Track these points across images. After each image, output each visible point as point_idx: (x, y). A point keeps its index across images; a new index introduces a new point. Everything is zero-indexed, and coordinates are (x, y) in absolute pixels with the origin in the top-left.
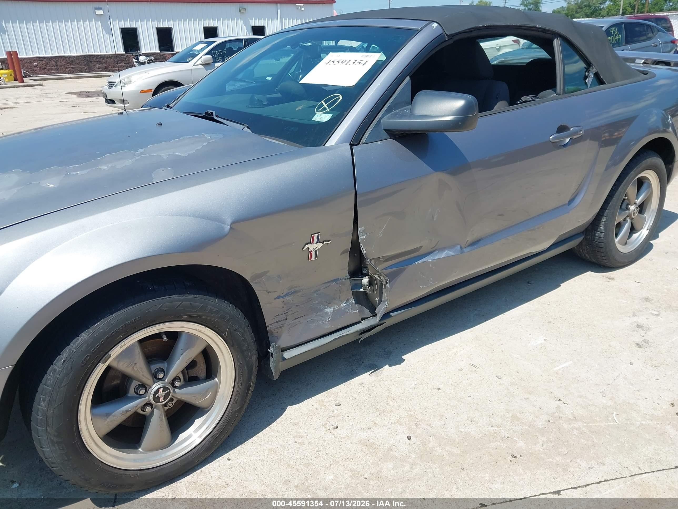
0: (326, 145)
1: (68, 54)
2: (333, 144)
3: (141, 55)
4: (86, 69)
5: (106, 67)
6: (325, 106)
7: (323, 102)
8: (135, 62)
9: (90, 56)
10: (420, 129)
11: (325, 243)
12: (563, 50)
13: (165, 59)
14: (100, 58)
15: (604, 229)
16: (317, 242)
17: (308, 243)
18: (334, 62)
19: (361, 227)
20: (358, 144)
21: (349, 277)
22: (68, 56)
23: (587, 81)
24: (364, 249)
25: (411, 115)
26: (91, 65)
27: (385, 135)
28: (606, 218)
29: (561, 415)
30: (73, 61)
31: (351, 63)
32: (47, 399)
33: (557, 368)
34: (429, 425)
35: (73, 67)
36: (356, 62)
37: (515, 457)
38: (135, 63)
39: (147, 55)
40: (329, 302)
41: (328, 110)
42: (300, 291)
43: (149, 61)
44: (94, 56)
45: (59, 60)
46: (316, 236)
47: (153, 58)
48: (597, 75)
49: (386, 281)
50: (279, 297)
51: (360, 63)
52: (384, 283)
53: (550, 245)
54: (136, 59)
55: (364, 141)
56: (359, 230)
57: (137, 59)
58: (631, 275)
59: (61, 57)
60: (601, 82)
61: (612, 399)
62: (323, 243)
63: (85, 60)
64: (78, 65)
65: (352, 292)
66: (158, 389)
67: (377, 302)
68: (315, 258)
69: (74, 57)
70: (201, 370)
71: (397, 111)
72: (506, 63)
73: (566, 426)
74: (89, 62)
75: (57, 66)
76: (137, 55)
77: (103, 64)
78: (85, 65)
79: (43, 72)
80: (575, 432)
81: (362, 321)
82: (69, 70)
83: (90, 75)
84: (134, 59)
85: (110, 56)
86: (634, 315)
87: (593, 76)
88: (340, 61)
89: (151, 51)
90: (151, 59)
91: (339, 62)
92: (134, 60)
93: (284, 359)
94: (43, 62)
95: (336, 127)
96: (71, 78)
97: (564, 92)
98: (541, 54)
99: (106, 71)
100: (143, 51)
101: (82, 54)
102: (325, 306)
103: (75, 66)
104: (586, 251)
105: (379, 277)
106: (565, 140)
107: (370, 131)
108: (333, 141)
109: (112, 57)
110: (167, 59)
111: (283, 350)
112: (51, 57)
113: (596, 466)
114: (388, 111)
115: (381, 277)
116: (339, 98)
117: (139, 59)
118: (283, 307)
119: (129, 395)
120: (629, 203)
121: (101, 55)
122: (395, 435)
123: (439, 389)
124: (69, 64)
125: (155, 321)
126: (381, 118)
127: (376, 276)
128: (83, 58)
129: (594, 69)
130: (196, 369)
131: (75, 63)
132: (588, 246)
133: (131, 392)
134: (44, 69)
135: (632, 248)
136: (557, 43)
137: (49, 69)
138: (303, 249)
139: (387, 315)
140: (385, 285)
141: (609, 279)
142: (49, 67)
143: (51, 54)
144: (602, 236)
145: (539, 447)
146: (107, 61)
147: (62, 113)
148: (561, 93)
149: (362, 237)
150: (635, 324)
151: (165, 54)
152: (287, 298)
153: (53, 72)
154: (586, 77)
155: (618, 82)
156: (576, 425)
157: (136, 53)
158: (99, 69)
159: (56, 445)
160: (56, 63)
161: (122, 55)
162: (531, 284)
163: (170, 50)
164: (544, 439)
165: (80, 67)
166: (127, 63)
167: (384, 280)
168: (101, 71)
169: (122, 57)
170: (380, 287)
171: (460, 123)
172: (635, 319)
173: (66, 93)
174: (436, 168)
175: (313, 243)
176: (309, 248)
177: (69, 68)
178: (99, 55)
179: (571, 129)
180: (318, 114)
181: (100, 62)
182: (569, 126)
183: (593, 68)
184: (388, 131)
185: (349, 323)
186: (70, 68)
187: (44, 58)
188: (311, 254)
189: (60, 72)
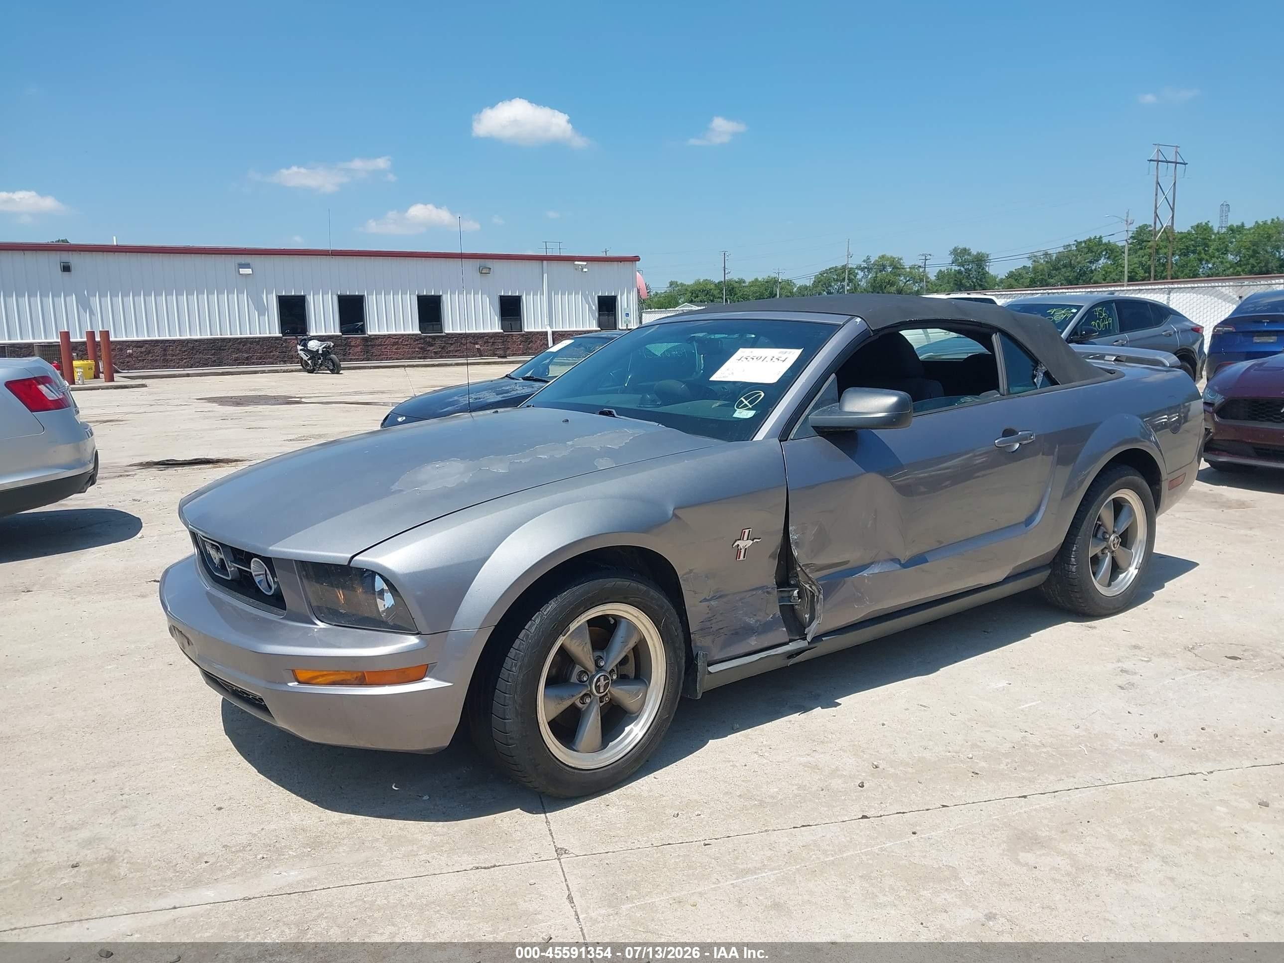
0: (754, 440)
1: (187, 336)
2: (761, 439)
3: (311, 339)
4: (215, 361)
5: (247, 358)
6: (746, 402)
7: (742, 399)
8: (301, 350)
9: (223, 340)
10: (852, 425)
11: (755, 540)
12: (1004, 344)
13: (350, 346)
14: (240, 343)
15: (1076, 561)
16: (748, 539)
17: (739, 540)
18: (747, 359)
19: (792, 526)
20: (786, 440)
21: (776, 586)
22: (186, 340)
23: (1035, 380)
24: (796, 551)
25: (841, 411)
26: (224, 354)
27: (813, 432)
28: (1076, 547)
29: (1027, 743)
30: (193, 347)
31: (768, 359)
32: (519, 664)
33: (1023, 707)
34: (878, 751)
35: (192, 358)
36: (774, 359)
37: (977, 774)
38: (299, 352)
39: (321, 339)
40: (755, 614)
41: (751, 406)
42: (726, 595)
43: (325, 349)
44: (230, 339)
45: (170, 346)
46: (747, 531)
47: (332, 344)
48: (1047, 374)
49: (819, 592)
50: (705, 600)
51: (778, 359)
52: (817, 593)
53: (1004, 577)
54: (302, 346)
55: (792, 437)
56: (790, 528)
57: (305, 345)
58: (1118, 624)
59: (174, 341)
60: (1054, 383)
61: (1086, 730)
62: (753, 540)
63: (213, 346)
64: (201, 354)
65: (780, 605)
66: (599, 677)
67: (808, 619)
68: (744, 558)
69: (196, 341)
70: (630, 669)
71: (825, 408)
72: (937, 359)
73: (1032, 751)
74: (220, 349)
75: (165, 355)
76: (305, 339)
77: (243, 352)
78: (212, 355)
79: (141, 364)
80: (1043, 755)
81: (790, 644)
82: (185, 363)
83: (221, 371)
84: (299, 345)
85: (257, 340)
86: (1119, 661)
87: (1042, 375)
88: (755, 358)
89: (326, 332)
90: (329, 346)
91: (753, 359)
92: (299, 347)
93: (710, 673)
94: (143, 349)
95: (762, 423)
96: (188, 375)
97: (1009, 393)
98: (979, 349)
99: (247, 364)
100: (313, 333)
101: (209, 337)
102: (750, 618)
103: (196, 356)
104: (1056, 593)
105: (810, 586)
106: (1013, 446)
107: (798, 427)
108: (760, 436)
109: (260, 341)
110: (352, 346)
111: (710, 664)
112: (157, 341)
113: (1066, 778)
114: (816, 407)
115: (813, 587)
116: (761, 395)
117: (308, 345)
118: (708, 613)
119: (572, 681)
120: (1105, 530)
121: (241, 338)
122: (839, 759)
123: (883, 725)
124: (186, 353)
125: (608, 599)
126: (808, 415)
127: (807, 586)
128: (211, 343)
129: (1044, 368)
130: (627, 665)
131: (197, 352)
132: (1058, 585)
133: (574, 679)
134: (144, 360)
135: (1117, 591)
136: (996, 338)
137: (151, 360)
138: (733, 545)
139: (817, 638)
140: (818, 597)
141: (1090, 627)
142: (152, 357)
143: (157, 336)
144: (1074, 570)
145: (1002, 766)
146: (250, 349)
147: (211, 429)
148: (1005, 393)
149: (793, 537)
150: (1120, 669)
151: (349, 338)
152: (712, 603)
153: (158, 366)
154: (1034, 376)
155: (1075, 382)
156: (1044, 750)
157: (303, 336)
158: (236, 360)
159: (519, 717)
160: (165, 350)
161: (277, 338)
162: (987, 632)
163: (359, 331)
164: (1009, 761)
165: (204, 357)
166: (284, 352)
167: (816, 590)
168: (239, 364)
169: (278, 341)
170: (811, 601)
171: (894, 420)
172: (1120, 664)
173: (197, 399)
174: (868, 469)
175: (743, 539)
176: (738, 545)
177: (186, 359)
178: (237, 339)
179: (1020, 433)
180: (738, 410)
181: (238, 349)
182: (1017, 430)
183: (1041, 367)
184: (816, 428)
185: (776, 643)
186: (188, 360)
187: (145, 342)
188: (740, 552)
189: (170, 366)
